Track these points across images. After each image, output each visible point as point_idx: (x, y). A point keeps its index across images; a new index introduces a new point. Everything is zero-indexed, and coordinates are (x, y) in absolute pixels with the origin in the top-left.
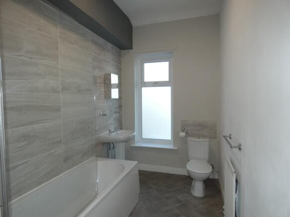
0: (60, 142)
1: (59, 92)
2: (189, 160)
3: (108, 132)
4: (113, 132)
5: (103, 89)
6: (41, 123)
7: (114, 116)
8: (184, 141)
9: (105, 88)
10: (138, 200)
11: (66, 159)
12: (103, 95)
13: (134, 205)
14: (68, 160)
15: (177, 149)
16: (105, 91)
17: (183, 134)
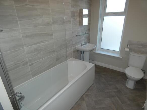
0: (54, 51)
1: (51, 25)
2: (129, 66)
3: (81, 45)
4: (84, 45)
5: (78, 20)
6: (43, 43)
7: (85, 35)
8: (128, 54)
9: (79, 19)
10: (93, 82)
11: (58, 60)
12: (78, 24)
13: (90, 85)
14: (59, 60)
15: (122, 58)
16: (79, 21)
17: (127, 50)
